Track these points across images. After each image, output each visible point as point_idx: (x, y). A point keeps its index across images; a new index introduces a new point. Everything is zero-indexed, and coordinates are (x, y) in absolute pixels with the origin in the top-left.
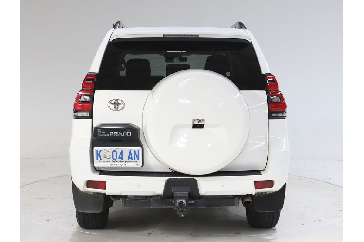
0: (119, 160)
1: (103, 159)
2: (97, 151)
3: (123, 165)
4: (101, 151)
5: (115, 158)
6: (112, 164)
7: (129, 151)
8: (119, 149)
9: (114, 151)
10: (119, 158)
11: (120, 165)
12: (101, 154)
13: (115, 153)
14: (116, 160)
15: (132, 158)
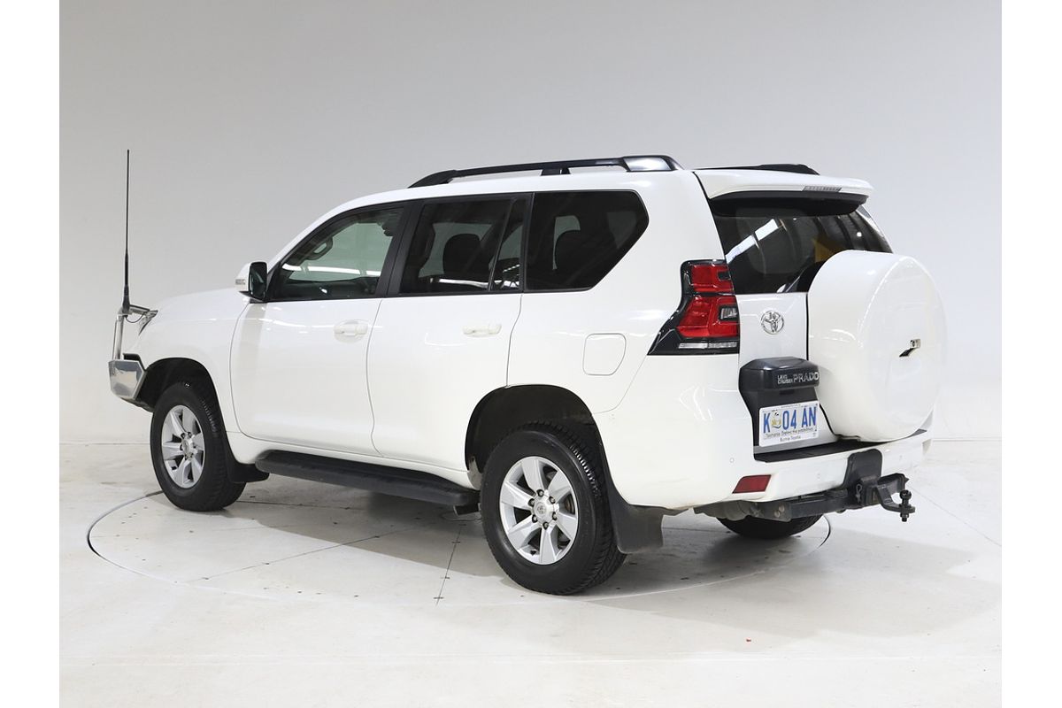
0: (791, 428)
1: (773, 430)
3: (796, 438)
4: (770, 414)
5: (786, 426)
6: (783, 437)
7: (803, 409)
8: (791, 408)
9: (786, 412)
10: (792, 425)
11: (793, 438)
13: (786, 415)
14: (788, 430)
15: (806, 423)
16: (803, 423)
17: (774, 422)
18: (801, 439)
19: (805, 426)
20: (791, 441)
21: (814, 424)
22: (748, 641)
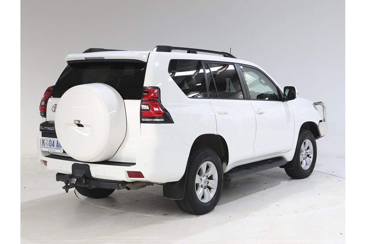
0: (52, 147)
1: (46, 146)
2: (43, 140)
4: (44, 140)
5: (51, 145)
7: (57, 141)
9: (50, 140)
10: (53, 146)
12: (44, 141)
13: (50, 141)
15: (58, 146)
16: (57, 146)
17: (46, 143)
18: (56, 152)
19: (58, 147)
20: (52, 151)
21: (61, 147)
22: (341, 234)
